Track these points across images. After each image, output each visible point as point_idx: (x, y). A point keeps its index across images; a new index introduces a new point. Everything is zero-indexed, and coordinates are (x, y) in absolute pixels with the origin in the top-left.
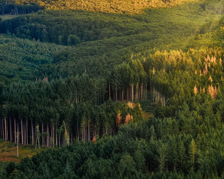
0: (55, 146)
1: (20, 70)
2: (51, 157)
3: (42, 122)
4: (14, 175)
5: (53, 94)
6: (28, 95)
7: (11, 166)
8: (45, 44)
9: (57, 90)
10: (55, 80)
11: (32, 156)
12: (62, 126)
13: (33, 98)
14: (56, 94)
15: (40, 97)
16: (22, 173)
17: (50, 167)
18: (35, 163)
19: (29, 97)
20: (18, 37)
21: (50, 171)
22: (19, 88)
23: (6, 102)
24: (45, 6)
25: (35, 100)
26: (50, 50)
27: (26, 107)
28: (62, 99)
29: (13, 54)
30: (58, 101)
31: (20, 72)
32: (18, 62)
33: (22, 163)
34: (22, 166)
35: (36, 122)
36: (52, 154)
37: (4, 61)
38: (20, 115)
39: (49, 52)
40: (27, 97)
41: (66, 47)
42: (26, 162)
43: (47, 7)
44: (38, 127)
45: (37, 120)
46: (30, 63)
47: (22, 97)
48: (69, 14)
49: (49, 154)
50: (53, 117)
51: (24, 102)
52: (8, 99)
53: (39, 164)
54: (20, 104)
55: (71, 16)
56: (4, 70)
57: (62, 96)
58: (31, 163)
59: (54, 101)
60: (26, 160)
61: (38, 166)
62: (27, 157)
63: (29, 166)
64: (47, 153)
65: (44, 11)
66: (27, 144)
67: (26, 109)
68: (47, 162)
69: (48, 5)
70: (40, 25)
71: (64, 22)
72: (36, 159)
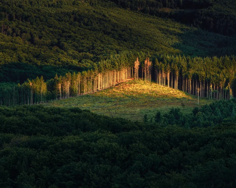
0: (222, 99)
1: (196, 51)
2: (222, 105)
3: (214, 83)
4: (198, 115)
5: (221, 66)
6: (205, 65)
7: (196, 109)
8: (212, 33)
9: (223, 64)
10: (222, 57)
11: (209, 104)
12: (227, 86)
13: (208, 68)
14: (223, 66)
15: (213, 67)
16: (204, 114)
17: (222, 111)
18: (212, 108)
19: (206, 67)
20: (194, 27)
21: (222, 114)
22: (200, 61)
23: (191, 69)
24: (213, 3)
25: (209, 69)
26: (215, 38)
27: (204, 73)
28: (227, 69)
29: (192, 40)
30: (224, 71)
31: (196, 52)
32: (195, 46)
33: (203, 108)
34: (203, 109)
35: (210, 83)
36: (223, 104)
37: (186, 45)
38: (200, 78)
39: (215, 40)
40: (205, 67)
41: (225, 36)
42: (206, 107)
43: (214, 4)
44: (211, 86)
45: (211, 82)
46: (202, 47)
47: (201, 67)
48: (228, 11)
49: (221, 103)
50: (221, 80)
51: (203, 70)
52: (193, 67)
53: (215, 109)
54: (200, 71)
55: (229, 12)
56: (186, 51)
57: (227, 68)
58: (209, 108)
59: (222, 70)
60: (206, 106)
61: (214, 110)
62: (207, 105)
63: (208, 110)
64: (220, 102)
65: (212, 7)
66: (203, 97)
67: (204, 74)
68: (219, 108)
69: (215, 3)
70: (209, 18)
71: (225, 17)
72: (212, 106)
